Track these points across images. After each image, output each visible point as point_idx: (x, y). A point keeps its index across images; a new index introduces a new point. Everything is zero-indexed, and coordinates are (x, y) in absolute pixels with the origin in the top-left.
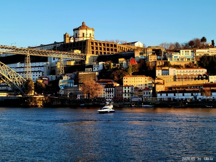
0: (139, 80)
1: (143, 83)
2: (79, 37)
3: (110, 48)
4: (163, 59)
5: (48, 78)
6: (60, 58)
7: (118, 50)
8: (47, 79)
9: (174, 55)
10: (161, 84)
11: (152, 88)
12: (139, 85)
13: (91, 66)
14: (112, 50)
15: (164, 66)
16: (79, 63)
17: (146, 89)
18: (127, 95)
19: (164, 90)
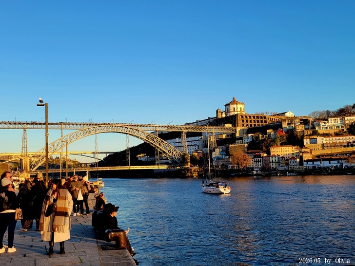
0: (286, 150)
1: (291, 152)
2: (230, 112)
3: (260, 120)
4: (311, 129)
5: (203, 151)
6: (212, 133)
7: (268, 121)
8: (201, 152)
9: (322, 124)
10: (308, 153)
11: (299, 157)
12: (286, 155)
13: (241, 138)
14: (262, 122)
15: (313, 135)
16: (231, 135)
17: (293, 158)
18: (274, 164)
19: (311, 158)
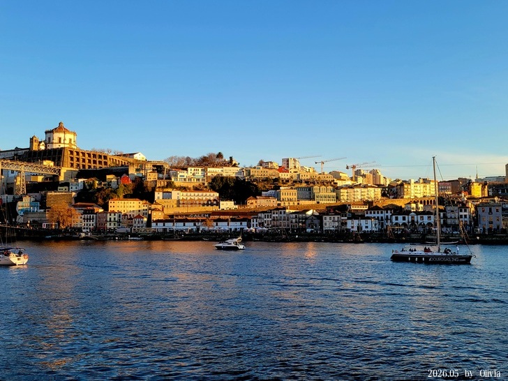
0: (130, 205)
1: (136, 208)
2: (52, 143)
3: (98, 160)
5: (1, 199)
6: (20, 172)
7: (109, 163)
9: (180, 173)
10: (159, 210)
11: (147, 216)
12: (130, 211)
13: (66, 184)
14: (100, 162)
15: (167, 187)
16: (50, 179)
17: (139, 217)
18: (112, 224)
19: (162, 218)
